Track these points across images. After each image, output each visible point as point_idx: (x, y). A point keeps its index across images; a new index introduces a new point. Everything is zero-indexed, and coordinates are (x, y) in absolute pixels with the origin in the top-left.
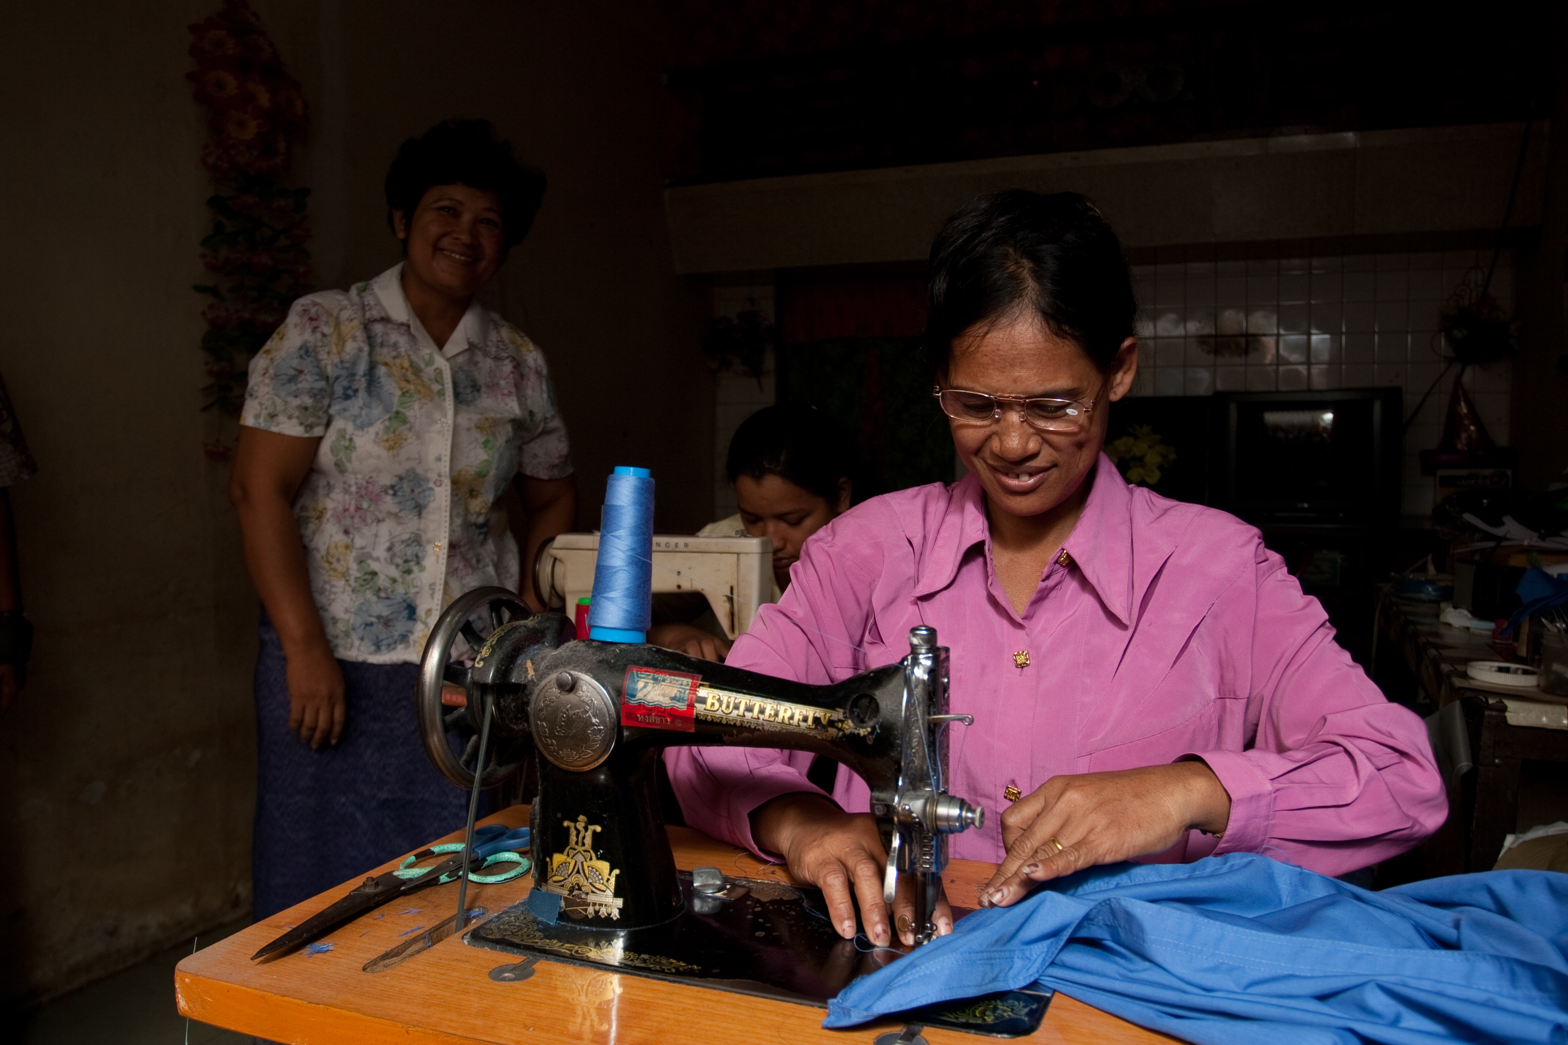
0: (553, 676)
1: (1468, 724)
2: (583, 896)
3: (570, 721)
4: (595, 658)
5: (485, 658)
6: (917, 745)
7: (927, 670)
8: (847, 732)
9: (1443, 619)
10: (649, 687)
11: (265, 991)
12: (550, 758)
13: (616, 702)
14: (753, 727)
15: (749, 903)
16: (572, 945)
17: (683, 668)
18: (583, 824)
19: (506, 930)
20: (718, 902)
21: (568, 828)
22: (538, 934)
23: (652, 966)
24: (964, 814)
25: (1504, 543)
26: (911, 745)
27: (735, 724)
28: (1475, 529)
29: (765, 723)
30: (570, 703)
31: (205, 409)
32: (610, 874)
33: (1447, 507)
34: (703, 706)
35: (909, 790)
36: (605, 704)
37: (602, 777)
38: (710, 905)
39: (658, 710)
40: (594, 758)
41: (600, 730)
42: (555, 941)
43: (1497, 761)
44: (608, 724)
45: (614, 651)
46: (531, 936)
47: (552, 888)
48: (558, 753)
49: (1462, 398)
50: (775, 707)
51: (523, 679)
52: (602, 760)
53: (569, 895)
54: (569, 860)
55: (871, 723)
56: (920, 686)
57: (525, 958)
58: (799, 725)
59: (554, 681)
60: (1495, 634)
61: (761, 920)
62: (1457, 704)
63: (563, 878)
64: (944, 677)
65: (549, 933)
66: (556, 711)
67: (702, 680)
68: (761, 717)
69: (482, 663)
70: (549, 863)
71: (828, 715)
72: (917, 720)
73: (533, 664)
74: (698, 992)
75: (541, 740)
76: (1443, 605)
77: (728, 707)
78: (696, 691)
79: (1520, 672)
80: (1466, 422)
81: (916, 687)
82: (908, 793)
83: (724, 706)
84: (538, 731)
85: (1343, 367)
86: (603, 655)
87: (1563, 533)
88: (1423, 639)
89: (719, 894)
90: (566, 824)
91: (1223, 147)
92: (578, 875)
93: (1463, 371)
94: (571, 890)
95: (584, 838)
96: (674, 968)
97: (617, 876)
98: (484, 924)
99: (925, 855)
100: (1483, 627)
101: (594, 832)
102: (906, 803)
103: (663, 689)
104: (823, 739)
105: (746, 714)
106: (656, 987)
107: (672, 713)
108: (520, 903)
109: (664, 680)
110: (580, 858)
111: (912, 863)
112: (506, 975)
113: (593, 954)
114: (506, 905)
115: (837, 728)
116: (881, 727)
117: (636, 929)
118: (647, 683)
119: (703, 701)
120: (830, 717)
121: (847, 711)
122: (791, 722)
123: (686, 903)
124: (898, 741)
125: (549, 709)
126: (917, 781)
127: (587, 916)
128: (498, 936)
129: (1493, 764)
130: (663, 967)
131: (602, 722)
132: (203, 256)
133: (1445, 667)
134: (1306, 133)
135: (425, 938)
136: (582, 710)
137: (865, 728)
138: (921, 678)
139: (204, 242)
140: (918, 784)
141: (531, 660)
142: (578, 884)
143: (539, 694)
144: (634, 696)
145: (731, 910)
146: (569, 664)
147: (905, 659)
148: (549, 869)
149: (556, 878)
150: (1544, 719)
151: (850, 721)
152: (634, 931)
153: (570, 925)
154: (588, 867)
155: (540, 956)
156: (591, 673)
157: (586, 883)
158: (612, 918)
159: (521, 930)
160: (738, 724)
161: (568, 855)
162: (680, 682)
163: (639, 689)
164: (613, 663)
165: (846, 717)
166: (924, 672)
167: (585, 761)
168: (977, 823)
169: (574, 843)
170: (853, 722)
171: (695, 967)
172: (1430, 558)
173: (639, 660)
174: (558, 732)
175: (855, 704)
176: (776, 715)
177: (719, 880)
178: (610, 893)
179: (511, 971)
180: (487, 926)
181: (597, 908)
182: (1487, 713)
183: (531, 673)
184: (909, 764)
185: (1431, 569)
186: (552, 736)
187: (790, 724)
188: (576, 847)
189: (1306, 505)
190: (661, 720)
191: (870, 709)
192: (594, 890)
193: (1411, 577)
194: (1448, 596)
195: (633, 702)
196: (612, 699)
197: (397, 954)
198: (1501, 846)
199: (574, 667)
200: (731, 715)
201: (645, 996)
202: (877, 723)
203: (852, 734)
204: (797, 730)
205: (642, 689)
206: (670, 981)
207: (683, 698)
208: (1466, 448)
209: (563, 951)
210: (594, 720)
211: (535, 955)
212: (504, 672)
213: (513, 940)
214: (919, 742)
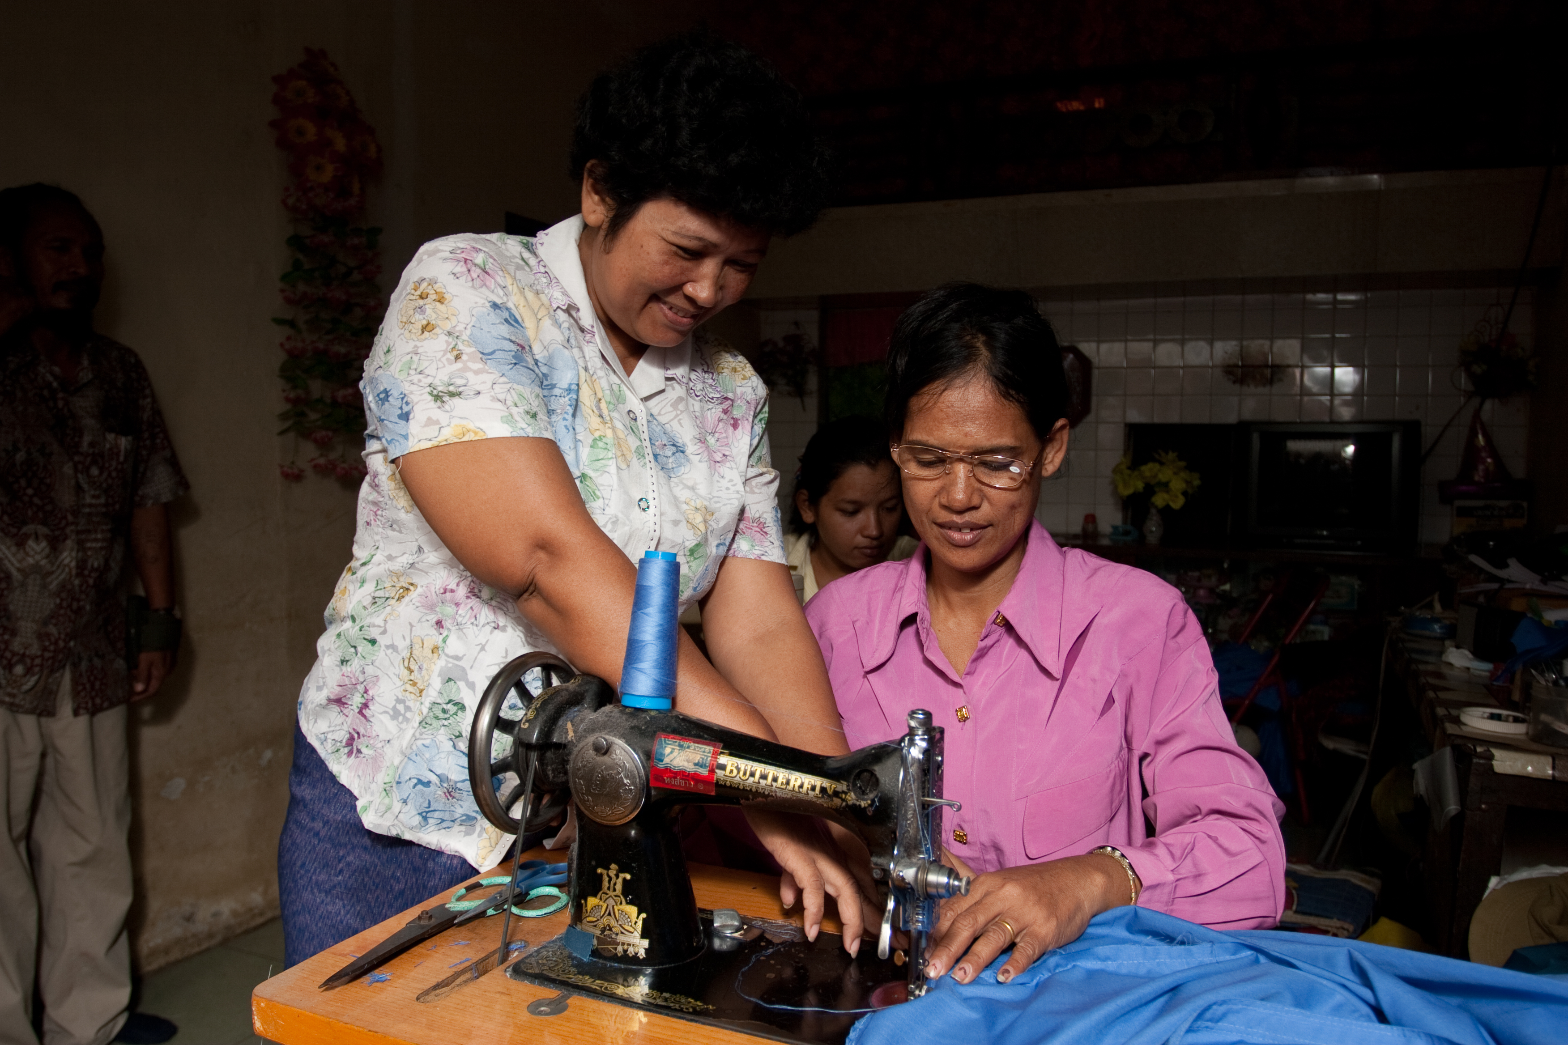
0: (591, 739)
1: (1457, 768)
2: (614, 936)
3: (604, 781)
4: (628, 724)
5: (530, 720)
6: (912, 817)
7: (922, 751)
8: (850, 803)
9: (1444, 658)
10: (675, 753)
11: (330, 1018)
12: (586, 812)
13: (646, 765)
14: (766, 793)
15: (763, 944)
16: (602, 982)
17: (706, 736)
18: (615, 872)
19: (544, 965)
20: (735, 942)
21: (601, 875)
22: (573, 969)
23: (672, 1005)
24: (951, 881)
25: (1508, 586)
26: (906, 817)
27: (751, 790)
28: (1481, 570)
29: (777, 790)
30: (605, 765)
31: (282, 433)
32: (637, 918)
33: (1455, 547)
34: (723, 772)
35: (903, 857)
36: (636, 766)
37: (633, 832)
38: (729, 944)
39: (683, 774)
40: (626, 814)
41: (631, 790)
42: (587, 977)
43: (1483, 806)
44: (638, 785)
45: (645, 718)
46: (566, 971)
47: (585, 926)
48: (593, 808)
49: (1480, 431)
50: (787, 776)
51: (564, 739)
52: (632, 816)
53: (601, 934)
54: (601, 903)
55: (871, 796)
56: (916, 765)
57: (560, 992)
58: (808, 794)
59: (591, 743)
60: (1493, 675)
61: (772, 962)
62: (1448, 750)
63: (595, 919)
64: (938, 755)
65: (582, 968)
66: (592, 770)
67: (722, 749)
68: (774, 784)
69: (527, 725)
70: (584, 905)
71: (834, 786)
72: (912, 795)
73: (573, 725)
74: (712, 1031)
75: (579, 797)
76: (1447, 643)
77: (745, 774)
78: (716, 758)
79: (1511, 719)
80: (1483, 454)
81: (912, 765)
82: (903, 860)
83: (741, 773)
84: (575, 788)
85: (1365, 398)
86: (635, 722)
87: (1564, 578)
88: (1423, 680)
89: (737, 935)
90: (599, 871)
91: (1250, 187)
92: (609, 917)
93: (1482, 404)
94: (603, 930)
95: (615, 884)
96: (692, 1007)
97: (644, 920)
98: (525, 958)
99: (917, 914)
100: (1482, 668)
101: (624, 879)
102: (900, 869)
103: (687, 755)
104: (828, 807)
105: (761, 781)
106: (674, 1025)
107: (695, 777)
108: (557, 938)
109: (688, 747)
110: (611, 902)
111: (906, 922)
112: (543, 1009)
113: (620, 991)
114: (544, 940)
115: (841, 798)
116: (880, 800)
117: (660, 967)
118: (674, 749)
119: (723, 767)
120: (835, 788)
121: (851, 785)
122: (801, 790)
123: (706, 942)
124: (895, 814)
125: (586, 769)
126: (911, 850)
127: (616, 954)
128: (537, 971)
129: (1480, 809)
130: (682, 1006)
131: (633, 783)
132: (282, 291)
133: (1441, 711)
134: (1332, 174)
135: (472, 969)
136: (615, 772)
137: (866, 800)
138: (916, 757)
139: (284, 278)
140: (912, 851)
141: (571, 721)
142: (609, 925)
143: (577, 755)
144: (662, 761)
145: (746, 951)
146: (605, 729)
147: (902, 740)
148: (584, 910)
149: (589, 919)
150: (1530, 768)
151: (852, 794)
152: (658, 970)
153: (601, 961)
154: (619, 910)
155: (573, 992)
156: (624, 738)
157: (616, 925)
158: (638, 957)
159: (557, 965)
160: (754, 790)
161: (601, 899)
162: (703, 750)
163: (666, 754)
164: (644, 730)
165: (849, 790)
166: (920, 752)
167: (617, 817)
168: (963, 891)
169: (606, 888)
170: (855, 794)
171: (711, 1007)
172: (1436, 597)
173: (667, 727)
174: (594, 789)
175: (858, 776)
176: (788, 783)
177: (737, 921)
178: (637, 934)
179: (547, 1005)
180: (528, 961)
181: (626, 947)
182: (1475, 760)
183: (571, 734)
184: (904, 834)
185: (1438, 607)
186: (589, 793)
187: (800, 792)
188: (608, 892)
189: (1325, 533)
190: (686, 783)
191: (871, 783)
192: (623, 931)
193: (1418, 613)
194: (1451, 634)
195: (661, 766)
196: (642, 762)
197: (447, 985)
198: (1485, 886)
199: (610, 732)
200: (748, 781)
201: (664, 1034)
202: (876, 797)
203: (854, 805)
204: (805, 798)
205: (668, 755)
206: (688, 1020)
207: (705, 765)
208: (1482, 480)
209: (594, 987)
210: (625, 781)
211: (569, 991)
212: (546, 733)
213: (550, 975)
214: (913, 814)
